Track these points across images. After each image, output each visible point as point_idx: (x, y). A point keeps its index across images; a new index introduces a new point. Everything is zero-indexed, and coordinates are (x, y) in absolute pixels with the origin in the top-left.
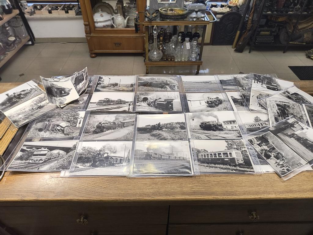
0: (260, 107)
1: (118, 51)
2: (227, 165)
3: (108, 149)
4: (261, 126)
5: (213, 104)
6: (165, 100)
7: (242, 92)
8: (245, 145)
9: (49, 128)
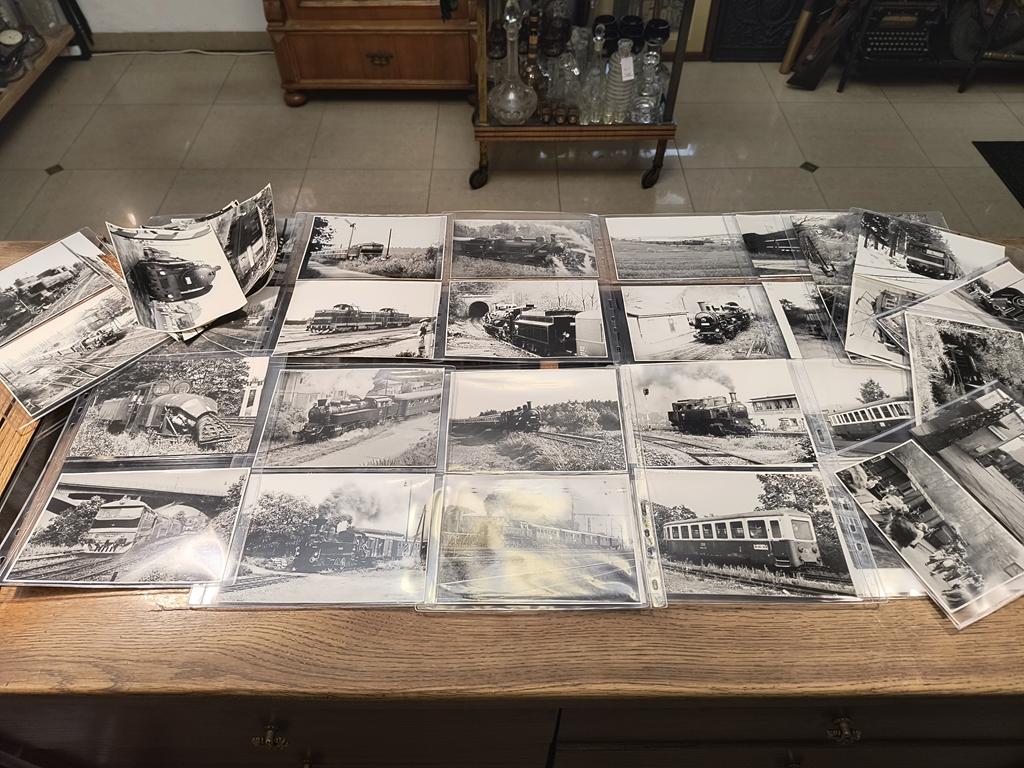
0: (882, 342)
1: (379, 81)
2: (763, 569)
3: (351, 502)
4: (884, 418)
5: (717, 330)
6: (547, 313)
7: (820, 283)
8: (826, 493)
9: (146, 421)
